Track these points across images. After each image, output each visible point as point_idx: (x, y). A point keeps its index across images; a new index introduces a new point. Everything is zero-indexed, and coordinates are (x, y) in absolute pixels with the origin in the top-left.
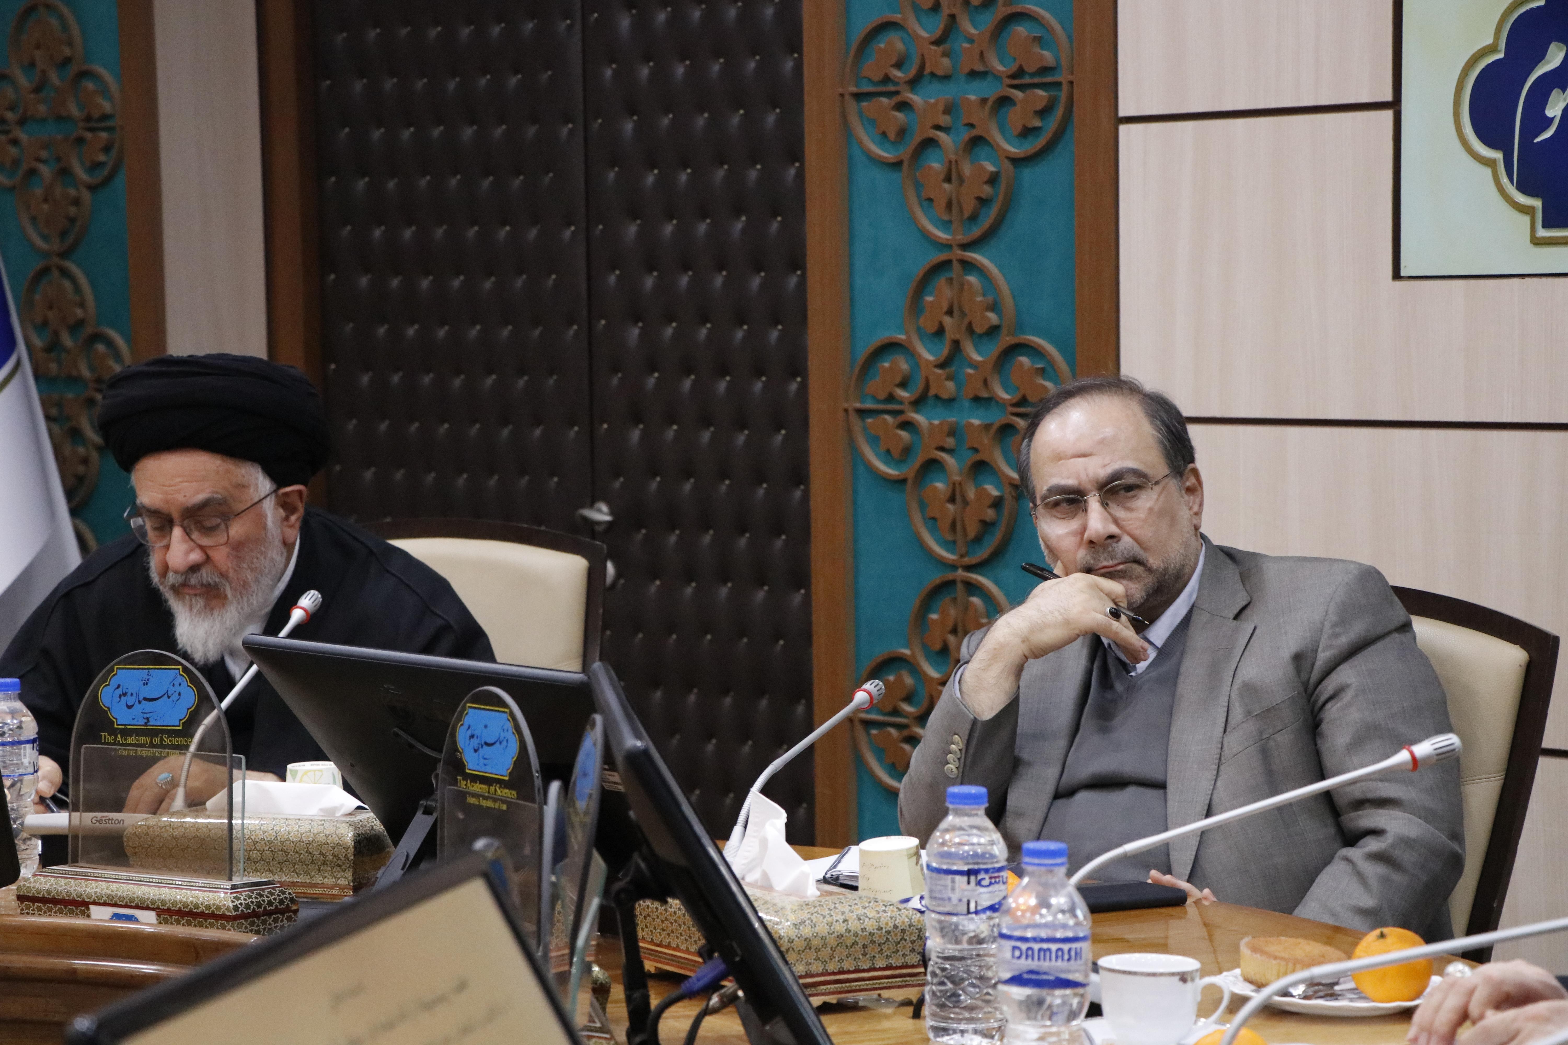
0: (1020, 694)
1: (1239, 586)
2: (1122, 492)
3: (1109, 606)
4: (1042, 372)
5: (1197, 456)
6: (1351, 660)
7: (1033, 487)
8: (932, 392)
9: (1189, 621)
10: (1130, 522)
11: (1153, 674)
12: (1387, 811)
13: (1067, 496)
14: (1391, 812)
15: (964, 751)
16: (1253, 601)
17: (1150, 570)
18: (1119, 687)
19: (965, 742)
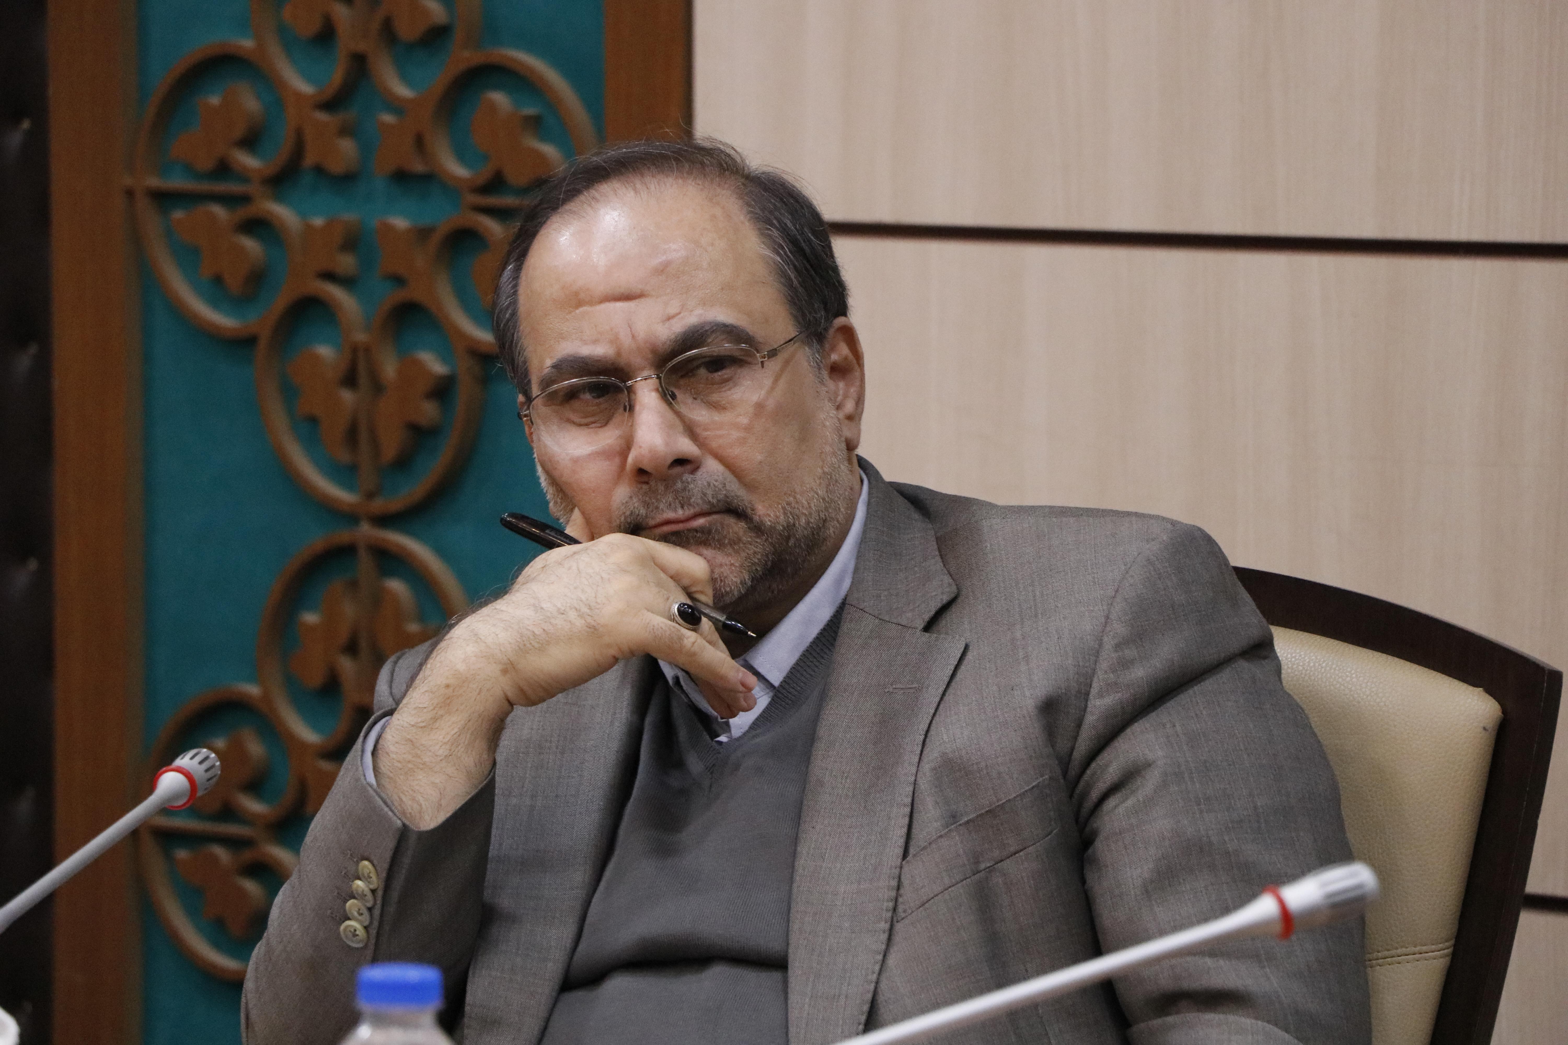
0: (497, 779)
1: (935, 564)
2: (702, 371)
3: (677, 600)
4: (535, 124)
5: (854, 302)
6: (1153, 714)
7: (525, 362)
8: (310, 159)
9: (836, 633)
10: (719, 433)
11: (765, 739)
12: (1222, 1016)
13: (594, 379)
14: (1231, 1018)
15: (380, 893)
16: (964, 592)
17: (758, 529)
18: (695, 764)
19: (384, 875)
